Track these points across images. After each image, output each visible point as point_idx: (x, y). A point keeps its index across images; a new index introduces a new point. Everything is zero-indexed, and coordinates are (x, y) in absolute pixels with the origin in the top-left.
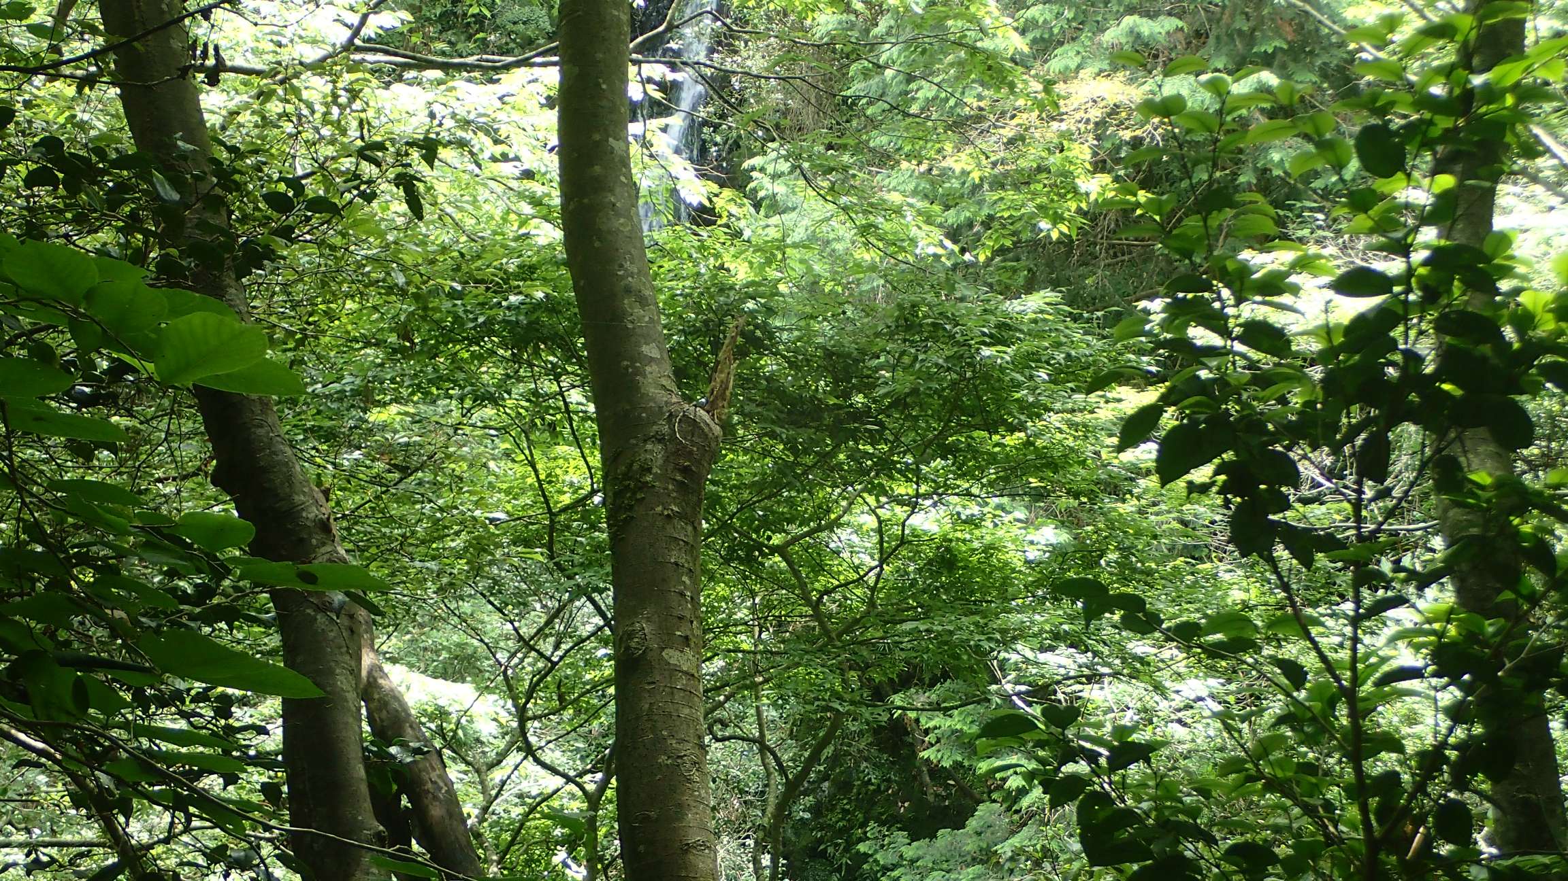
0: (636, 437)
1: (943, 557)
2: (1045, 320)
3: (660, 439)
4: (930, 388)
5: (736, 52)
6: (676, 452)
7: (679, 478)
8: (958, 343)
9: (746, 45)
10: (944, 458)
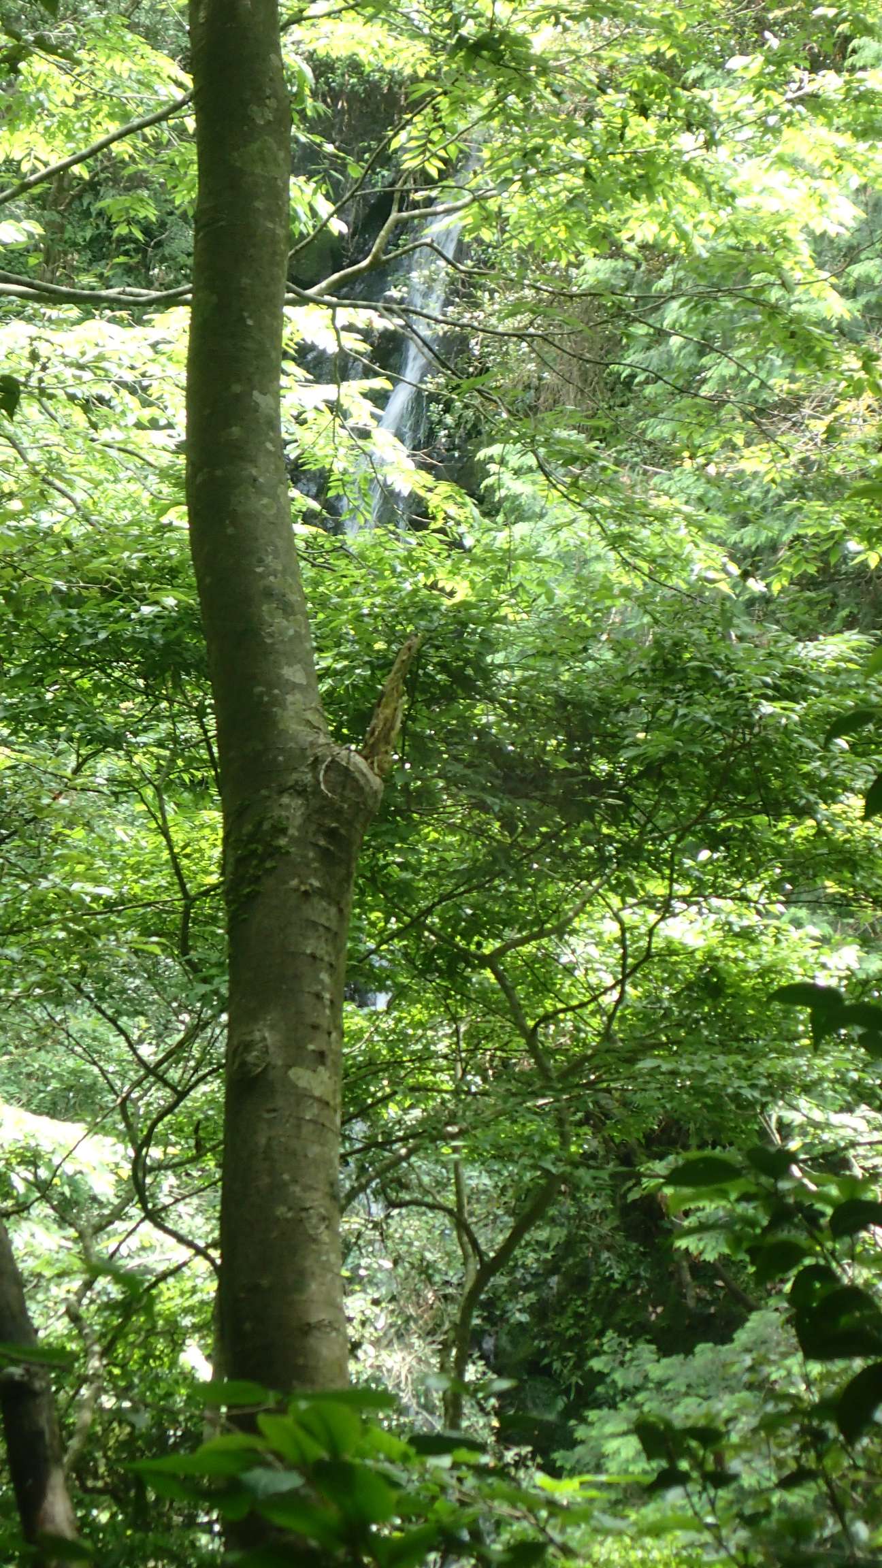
0: (268, 787)
1: (707, 980)
2: (848, 671)
3: (300, 791)
4: (692, 754)
5: (477, 305)
6: (320, 809)
7: (322, 843)
8: (729, 695)
9: (492, 298)
10: (714, 849)
